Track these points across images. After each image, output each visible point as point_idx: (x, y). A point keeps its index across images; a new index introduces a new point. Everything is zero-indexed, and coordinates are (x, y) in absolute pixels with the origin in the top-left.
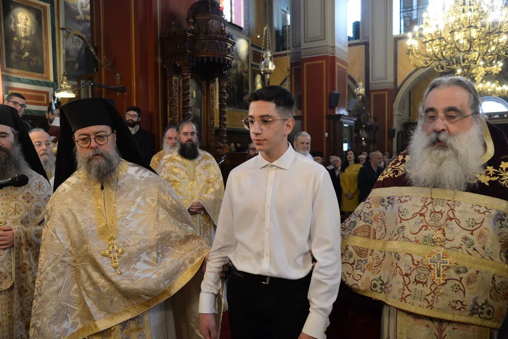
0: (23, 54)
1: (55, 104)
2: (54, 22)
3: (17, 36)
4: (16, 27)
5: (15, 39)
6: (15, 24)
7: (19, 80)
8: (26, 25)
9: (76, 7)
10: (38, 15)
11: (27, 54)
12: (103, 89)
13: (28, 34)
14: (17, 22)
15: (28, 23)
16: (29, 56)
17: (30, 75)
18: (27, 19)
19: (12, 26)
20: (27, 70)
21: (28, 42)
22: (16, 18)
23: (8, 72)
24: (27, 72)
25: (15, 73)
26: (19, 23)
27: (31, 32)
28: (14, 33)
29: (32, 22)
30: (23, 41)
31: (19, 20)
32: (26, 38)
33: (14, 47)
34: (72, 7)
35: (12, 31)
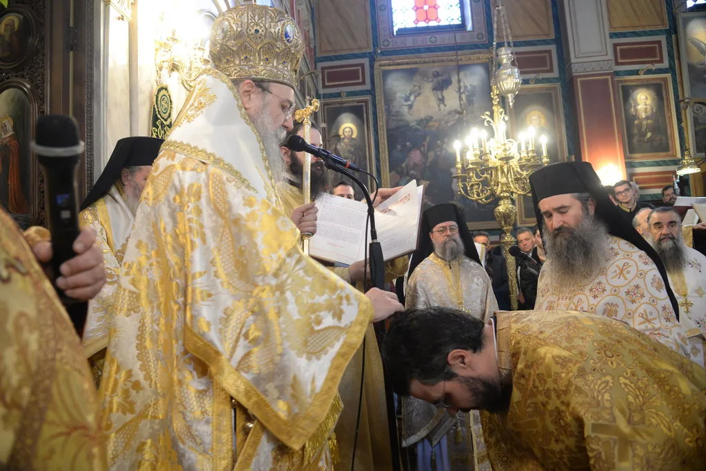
0: (645, 135)
2: (678, 92)
3: (638, 119)
4: (636, 110)
5: (636, 122)
6: (635, 107)
7: (643, 165)
8: (646, 105)
10: (658, 90)
11: (649, 135)
13: (649, 113)
14: (637, 104)
15: (649, 102)
16: (651, 136)
17: (653, 157)
18: (647, 98)
19: (633, 109)
21: (649, 121)
22: (635, 101)
23: (630, 158)
25: (638, 157)
26: (639, 105)
27: (652, 109)
28: (635, 117)
29: (653, 99)
30: (645, 122)
31: (639, 101)
32: (647, 118)
33: (635, 131)
34: (699, 66)
35: (633, 115)
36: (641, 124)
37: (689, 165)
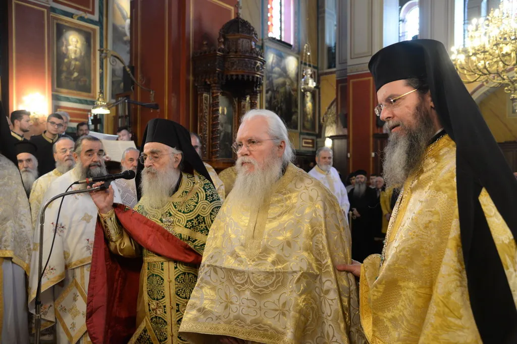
0: (72, 74)
1: (92, 120)
2: (103, 43)
3: (68, 58)
4: (67, 50)
5: (66, 60)
6: (66, 47)
7: (68, 100)
8: (76, 47)
9: (124, 28)
10: (88, 37)
11: (76, 74)
12: (139, 106)
13: (78, 55)
14: (68, 44)
15: (79, 45)
16: (78, 76)
17: (77, 95)
18: (77, 42)
19: (64, 48)
20: (75, 90)
21: (77, 63)
22: (67, 40)
23: (57, 91)
24: (75, 92)
25: (64, 93)
26: (69, 45)
27: (81, 54)
28: (65, 55)
29: (83, 44)
30: (73, 63)
31: (70, 42)
32: (76, 59)
33: (64, 68)
34: (120, 29)
35: (63, 53)
36: (69, 64)
37: (101, 106)
